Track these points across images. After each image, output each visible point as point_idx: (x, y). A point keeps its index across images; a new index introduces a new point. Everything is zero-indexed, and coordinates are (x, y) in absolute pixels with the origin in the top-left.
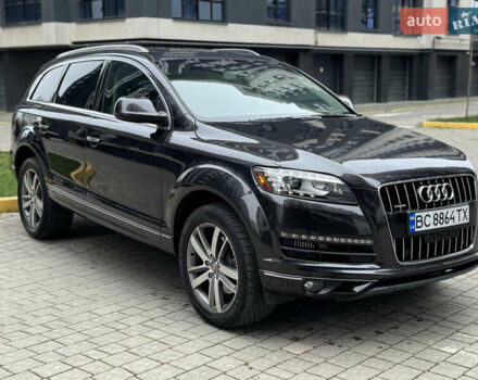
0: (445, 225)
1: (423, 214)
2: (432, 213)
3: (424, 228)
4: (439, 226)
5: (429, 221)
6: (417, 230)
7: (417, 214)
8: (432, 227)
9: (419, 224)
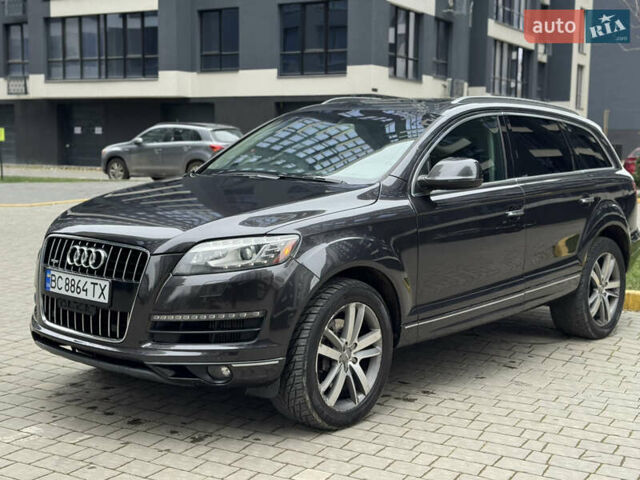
0: (75, 295)
1: (57, 275)
2: (64, 276)
3: (56, 290)
4: (69, 293)
5: (62, 283)
6: (52, 290)
7: (52, 272)
8: (63, 292)
9: (53, 284)
